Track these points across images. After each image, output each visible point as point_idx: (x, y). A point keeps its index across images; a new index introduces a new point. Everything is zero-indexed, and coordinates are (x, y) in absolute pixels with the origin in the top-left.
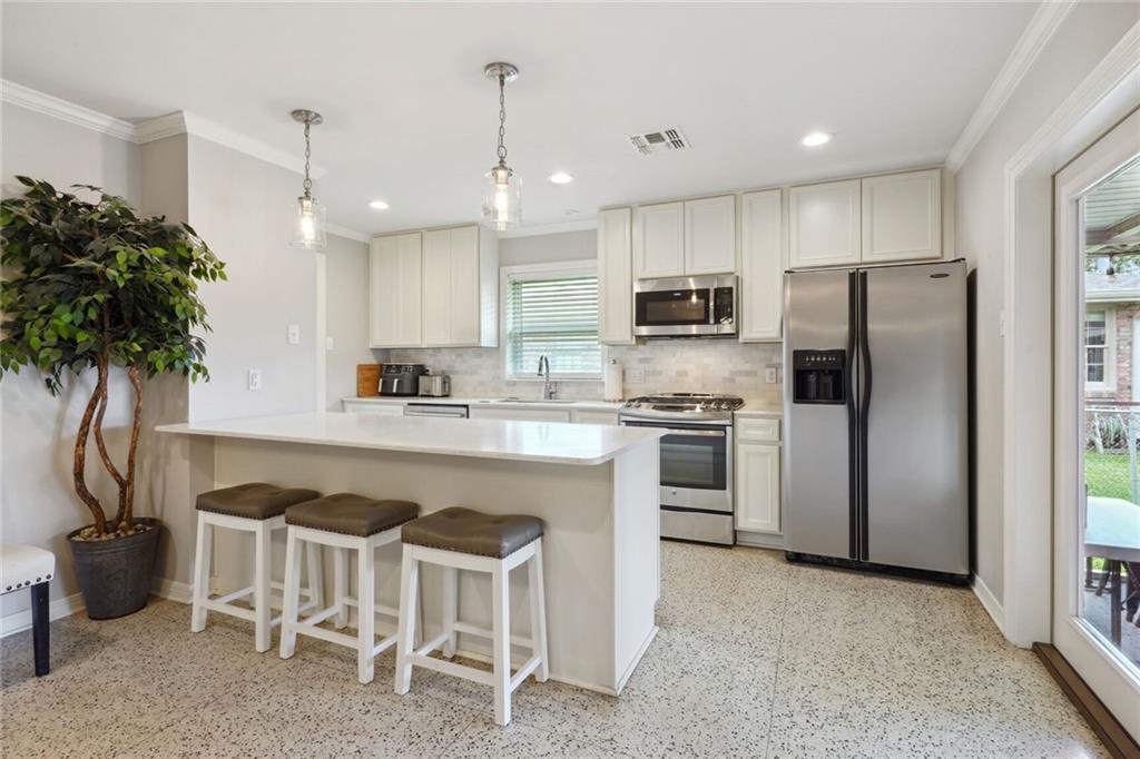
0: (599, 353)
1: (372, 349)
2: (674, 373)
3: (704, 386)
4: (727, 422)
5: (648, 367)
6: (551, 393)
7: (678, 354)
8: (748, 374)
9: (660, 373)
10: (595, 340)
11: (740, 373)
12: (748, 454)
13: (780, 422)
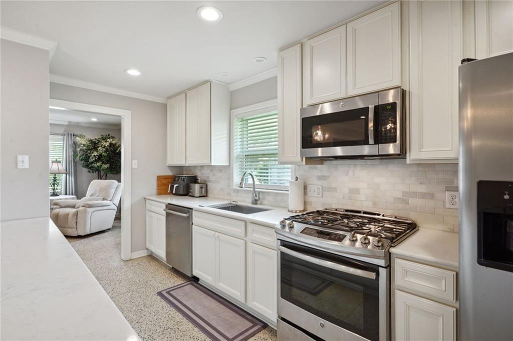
0: (290, 170)
1: (168, 166)
2: (347, 191)
3: (375, 204)
4: (382, 262)
5: (325, 183)
6: (256, 200)
7: (351, 173)
8: (423, 196)
9: (335, 189)
10: (275, 161)
11: (415, 195)
12: (408, 308)
13: (457, 274)
